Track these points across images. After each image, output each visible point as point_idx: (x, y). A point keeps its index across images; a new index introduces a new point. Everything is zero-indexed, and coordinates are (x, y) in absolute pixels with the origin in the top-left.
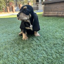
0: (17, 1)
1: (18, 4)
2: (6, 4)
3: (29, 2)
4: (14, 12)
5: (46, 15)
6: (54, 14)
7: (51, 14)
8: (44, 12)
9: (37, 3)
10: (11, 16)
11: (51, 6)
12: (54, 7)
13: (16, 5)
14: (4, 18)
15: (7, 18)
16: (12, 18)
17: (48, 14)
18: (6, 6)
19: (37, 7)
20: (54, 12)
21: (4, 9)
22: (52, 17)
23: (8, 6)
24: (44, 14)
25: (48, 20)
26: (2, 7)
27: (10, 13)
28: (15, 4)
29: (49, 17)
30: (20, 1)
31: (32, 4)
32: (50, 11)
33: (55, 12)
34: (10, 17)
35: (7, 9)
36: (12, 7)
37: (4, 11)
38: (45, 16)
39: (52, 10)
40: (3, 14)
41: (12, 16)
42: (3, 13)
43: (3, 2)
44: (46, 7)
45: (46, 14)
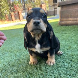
0: (25, 3)
1: (26, 7)
2: (10, 8)
3: (42, 3)
4: (21, 21)
5: (63, 23)
6: (75, 22)
7: (70, 22)
8: (60, 20)
9: (54, 4)
10: (15, 26)
11: (70, 10)
12: (74, 11)
13: (24, 10)
14: (5, 29)
15: (9, 30)
16: (16, 29)
17: (65, 22)
18: (10, 12)
19: (54, 11)
20: (74, 18)
21: (8, 16)
22: (71, 26)
23: (13, 11)
24: (61, 22)
25: (63, 31)
26: (5, 13)
27: (16, 22)
28: (23, 7)
29: (68, 26)
30: (30, 2)
31: (48, 6)
32: (69, 17)
33: (76, 18)
34: (14, 28)
35: (12, 16)
36: (18, 12)
37: (8, 19)
38: (62, 25)
39: (72, 14)
40: (5, 24)
41: (18, 26)
42: (6, 22)
43: (6, 6)
44: (63, 10)
45: (63, 21)
